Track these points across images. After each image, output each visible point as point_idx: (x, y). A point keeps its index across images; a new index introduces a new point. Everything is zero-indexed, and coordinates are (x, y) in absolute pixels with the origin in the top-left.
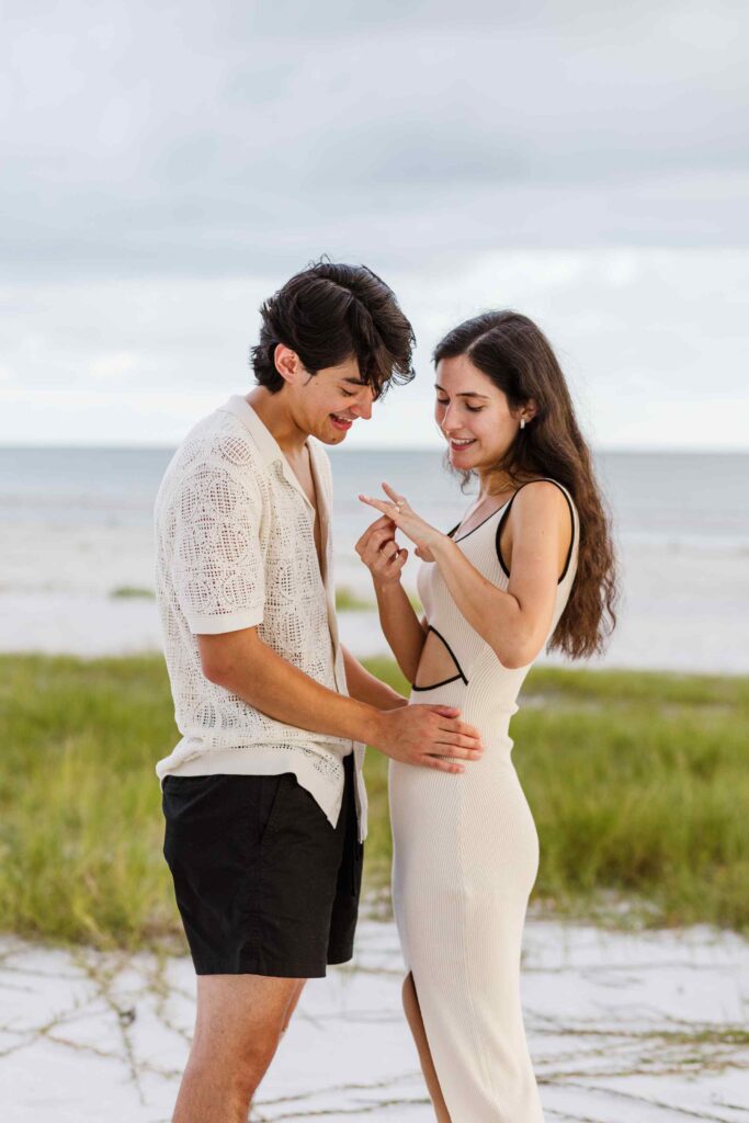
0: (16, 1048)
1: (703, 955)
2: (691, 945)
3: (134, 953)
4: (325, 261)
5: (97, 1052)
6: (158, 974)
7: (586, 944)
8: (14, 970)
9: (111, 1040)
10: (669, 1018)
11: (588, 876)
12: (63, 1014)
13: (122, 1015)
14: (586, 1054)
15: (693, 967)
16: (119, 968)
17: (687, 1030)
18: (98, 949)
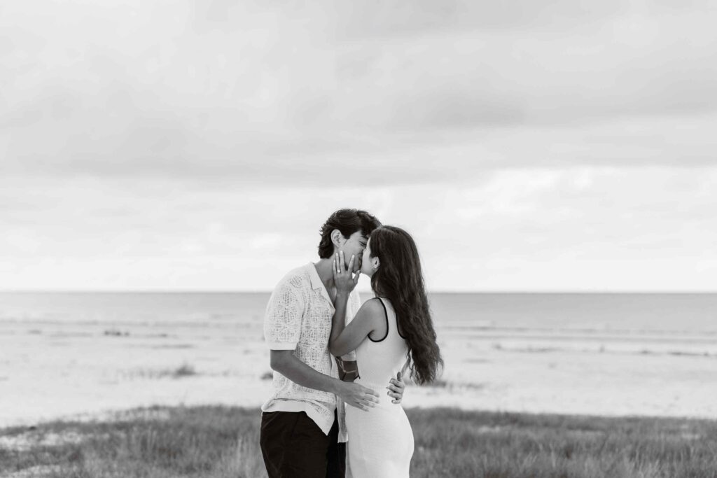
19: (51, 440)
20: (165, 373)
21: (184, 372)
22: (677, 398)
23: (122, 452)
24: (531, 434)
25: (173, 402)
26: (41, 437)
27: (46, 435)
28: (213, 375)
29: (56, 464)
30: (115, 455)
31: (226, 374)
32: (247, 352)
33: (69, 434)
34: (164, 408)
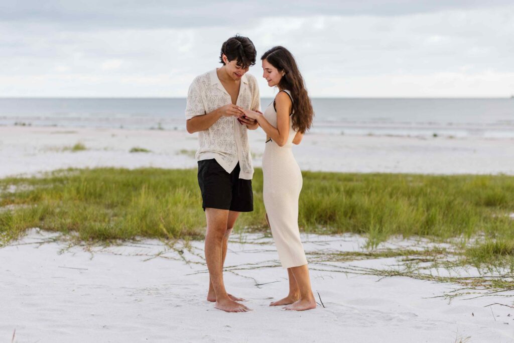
0: (152, 258)
1: (347, 239)
2: (344, 237)
3: (178, 239)
4: (238, 35)
5: (175, 259)
6: (187, 244)
7: (313, 237)
8: (143, 244)
9: (178, 256)
10: (337, 251)
11: (313, 220)
12: (162, 252)
13: (179, 252)
14: (314, 258)
15: (345, 241)
16: (175, 242)
17: (342, 253)
18: (167, 238)
19: (12, 189)
20: (65, 149)
21: (78, 148)
22: (398, 162)
23: (66, 195)
24: (326, 183)
25: (82, 166)
26: (5, 188)
27: (8, 186)
28: (98, 150)
29: (24, 203)
30: (61, 198)
31: (105, 149)
32: (113, 136)
33: (23, 185)
34: (76, 169)
